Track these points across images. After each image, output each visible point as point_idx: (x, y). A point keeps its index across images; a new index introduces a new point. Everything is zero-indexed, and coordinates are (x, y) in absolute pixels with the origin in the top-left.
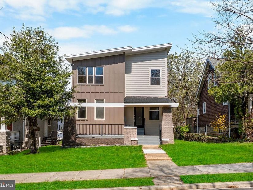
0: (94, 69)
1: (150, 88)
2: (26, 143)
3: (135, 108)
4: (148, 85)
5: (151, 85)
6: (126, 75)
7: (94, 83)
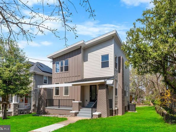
0: (64, 62)
1: (101, 70)
2: (34, 110)
3: (91, 86)
4: (100, 68)
5: (102, 68)
6: (84, 63)
7: (64, 71)
